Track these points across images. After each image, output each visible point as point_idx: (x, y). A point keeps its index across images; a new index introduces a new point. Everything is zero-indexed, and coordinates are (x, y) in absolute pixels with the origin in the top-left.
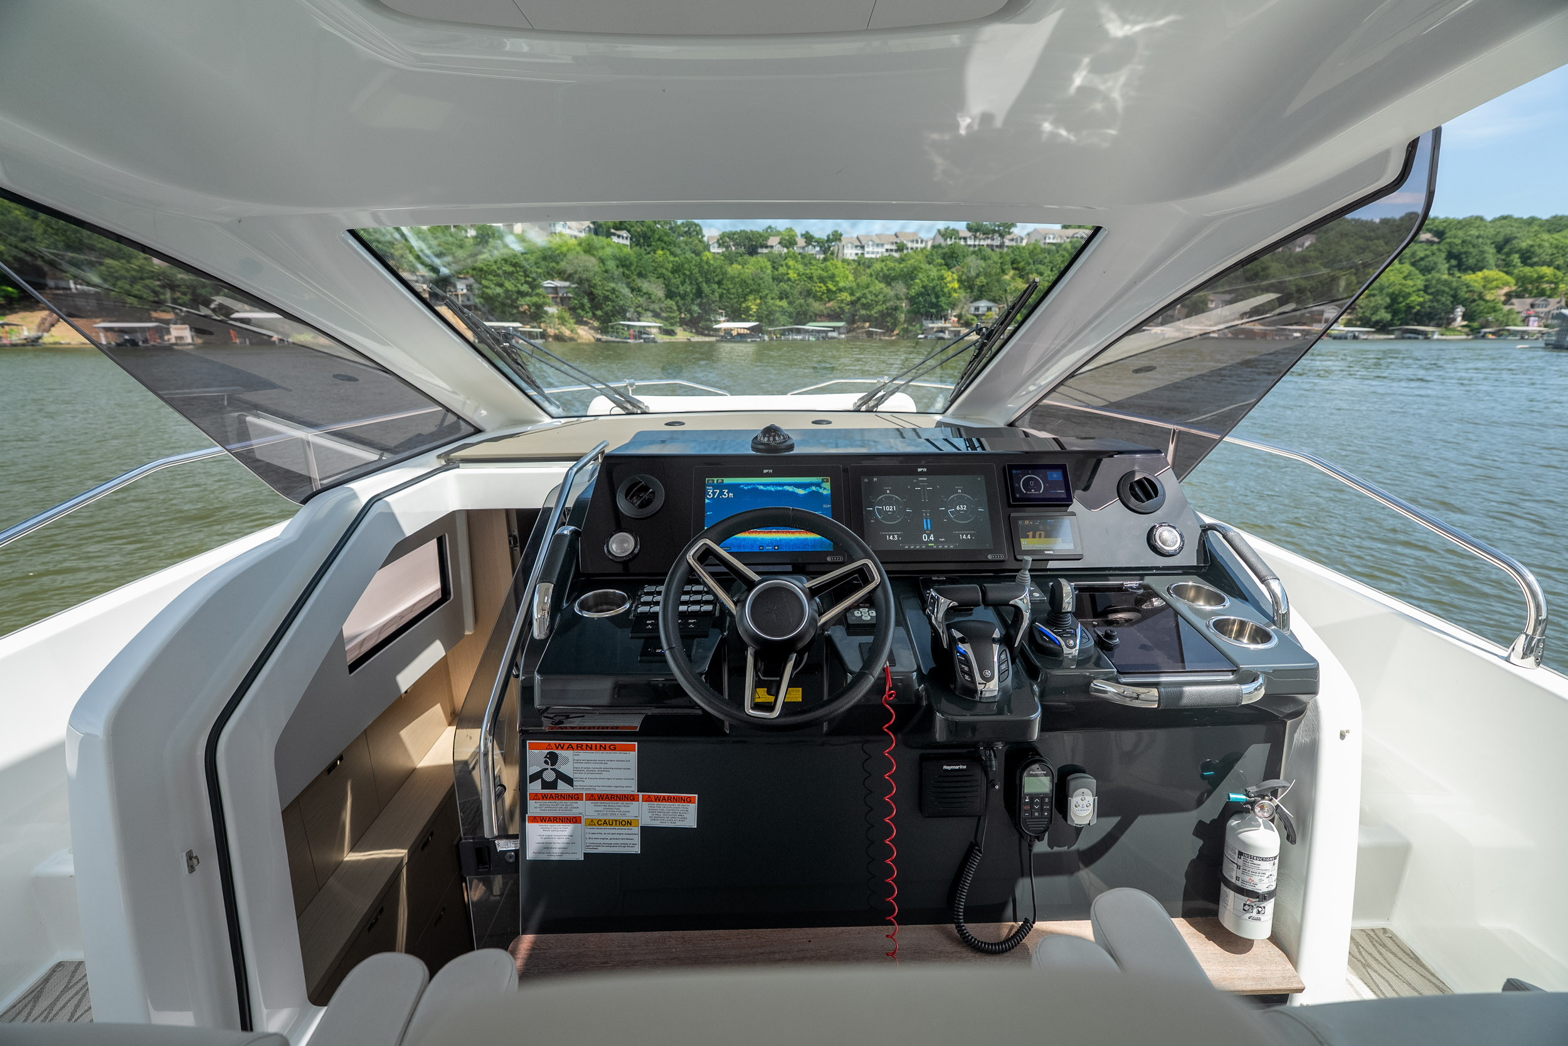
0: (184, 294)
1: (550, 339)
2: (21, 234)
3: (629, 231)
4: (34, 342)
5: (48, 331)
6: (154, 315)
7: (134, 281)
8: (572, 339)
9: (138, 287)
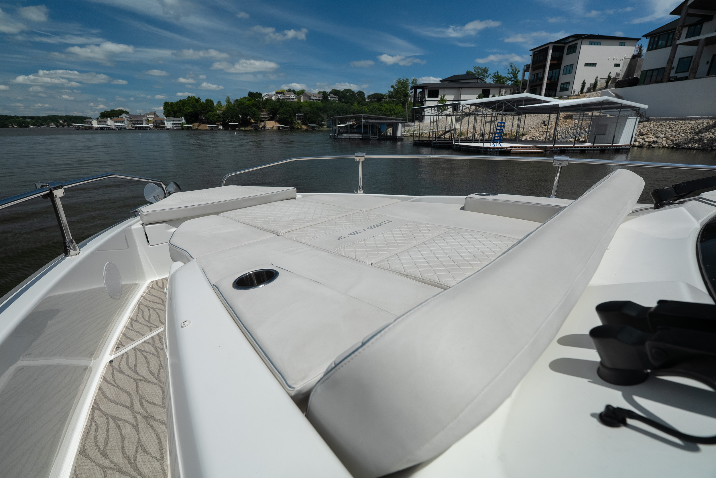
0: (222, 119)
1: (295, 129)
2: (196, 107)
3: (338, 96)
4: (197, 129)
5: (199, 127)
6: (216, 123)
7: (213, 117)
8: (301, 129)
9: (214, 118)
